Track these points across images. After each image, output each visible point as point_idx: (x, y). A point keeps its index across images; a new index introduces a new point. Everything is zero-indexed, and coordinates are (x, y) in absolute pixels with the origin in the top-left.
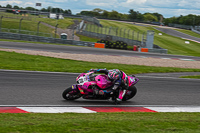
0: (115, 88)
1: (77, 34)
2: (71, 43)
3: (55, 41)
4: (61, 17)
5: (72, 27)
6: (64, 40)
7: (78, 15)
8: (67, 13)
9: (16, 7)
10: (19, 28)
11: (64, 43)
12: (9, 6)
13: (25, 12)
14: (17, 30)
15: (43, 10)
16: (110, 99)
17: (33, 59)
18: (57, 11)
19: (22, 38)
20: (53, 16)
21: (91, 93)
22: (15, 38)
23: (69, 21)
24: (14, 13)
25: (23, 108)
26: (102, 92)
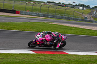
0: (55, 41)
1: (92, 17)
2: (90, 21)
3: (82, 20)
4: (85, 9)
5: (90, 14)
6: (86, 20)
7: (93, 8)
8: (88, 7)
9: (63, 4)
10: (65, 13)
11: (86, 21)
12: (60, 3)
13: (67, 6)
14: (64, 15)
15: (76, 5)
16: (53, 47)
17: (71, 28)
18: (83, 6)
19: (66, 18)
20: (81, 8)
21: (43, 44)
22: (62, 18)
23: (89, 10)
24: (62, 6)
25: (66, 52)
26: (48, 43)
